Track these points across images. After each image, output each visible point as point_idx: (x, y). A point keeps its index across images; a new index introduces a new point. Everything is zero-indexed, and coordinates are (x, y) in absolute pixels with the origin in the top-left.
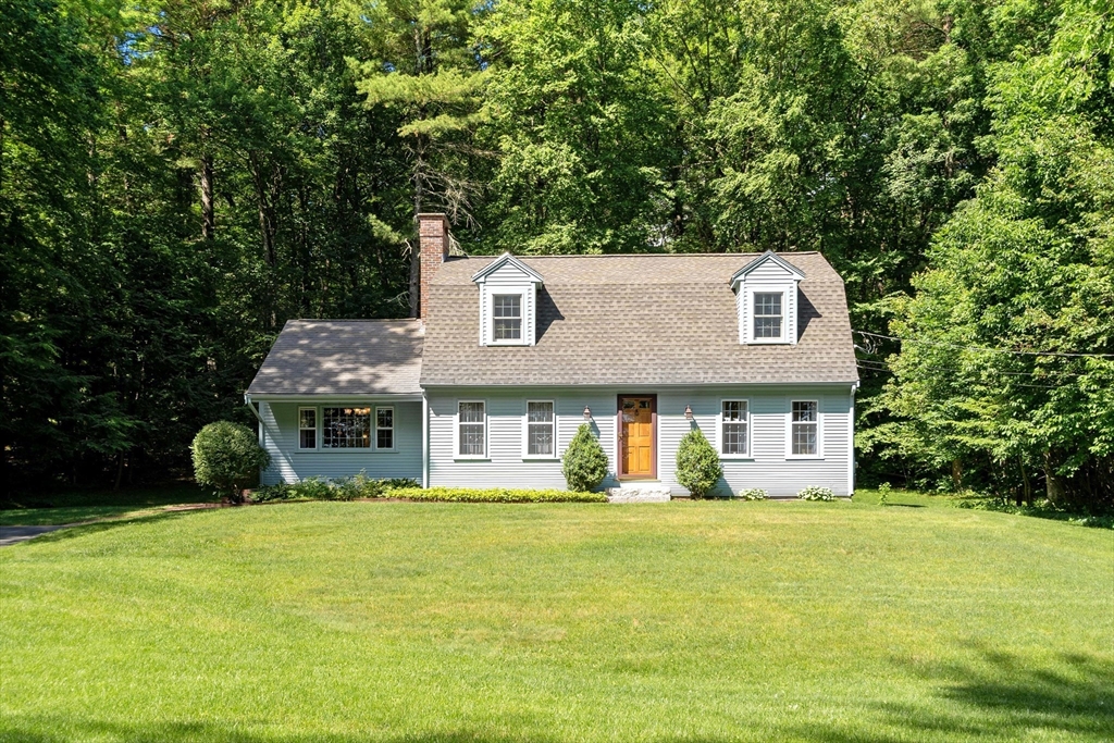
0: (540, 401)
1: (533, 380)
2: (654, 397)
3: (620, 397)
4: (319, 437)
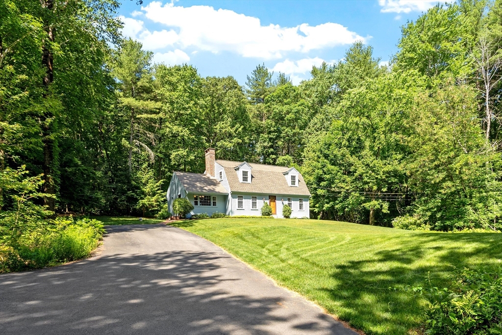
0: (254, 196)
1: (254, 191)
2: (275, 197)
3: (269, 196)
4: (199, 203)
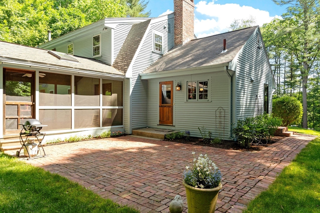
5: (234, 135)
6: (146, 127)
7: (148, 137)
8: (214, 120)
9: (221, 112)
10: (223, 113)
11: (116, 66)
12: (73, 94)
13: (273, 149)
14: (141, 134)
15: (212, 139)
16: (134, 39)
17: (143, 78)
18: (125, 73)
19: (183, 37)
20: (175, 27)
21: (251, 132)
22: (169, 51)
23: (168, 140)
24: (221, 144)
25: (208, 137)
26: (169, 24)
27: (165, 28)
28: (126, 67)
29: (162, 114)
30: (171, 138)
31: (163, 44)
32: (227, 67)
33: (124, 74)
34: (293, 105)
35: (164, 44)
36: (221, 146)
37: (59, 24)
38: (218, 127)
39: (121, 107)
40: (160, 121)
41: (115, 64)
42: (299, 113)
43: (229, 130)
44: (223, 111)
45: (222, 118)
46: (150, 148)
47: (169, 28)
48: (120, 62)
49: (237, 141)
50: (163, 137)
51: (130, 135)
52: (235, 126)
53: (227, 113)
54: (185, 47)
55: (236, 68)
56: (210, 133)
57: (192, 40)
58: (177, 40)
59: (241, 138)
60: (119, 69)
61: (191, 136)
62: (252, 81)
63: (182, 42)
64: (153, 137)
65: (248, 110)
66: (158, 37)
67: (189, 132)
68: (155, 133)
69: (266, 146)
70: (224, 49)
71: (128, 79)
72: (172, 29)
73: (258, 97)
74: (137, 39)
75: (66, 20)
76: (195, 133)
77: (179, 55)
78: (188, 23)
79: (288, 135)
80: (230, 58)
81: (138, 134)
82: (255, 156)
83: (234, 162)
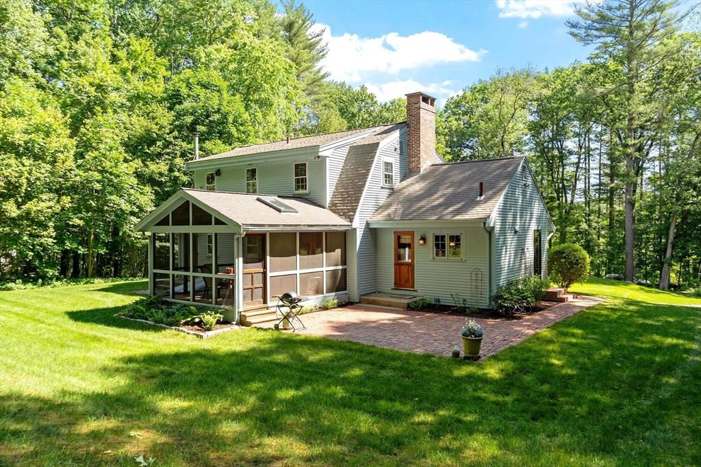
5: (493, 303)
6: (375, 292)
7: (384, 306)
8: (469, 284)
9: (477, 274)
10: (480, 276)
11: (334, 208)
12: (298, 255)
13: (536, 317)
14: (374, 302)
15: (468, 308)
16: (356, 170)
17: (372, 226)
18: (351, 221)
19: (421, 160)
20: (408, 145)
21: (512, 300)
22: (401, 181)
23: (413, 309)
24: (478, 313)
25: (462, 305)
26: (401, 143)
27: (396, 149)
28: (352, 213)
29: (398, 275)
30: (417, 307)
31: (394, 174)
32: (485, 223)
33: (350, 224)
34: (575, 257)
35: (396, 173)
36: (478, 315)
37: (187, 104)
38: (473, 292)
39: (345, 267)
40: (395, 284)
41: (332, 206)
42: (585, 267)
43: (488, 296)
44: (480, 273)
45: (479, 281)
46: (401, 319)
47: (401, 149)
48: (340, 204)
49: (497, 310)
50: (406, 306)
51: (357, 303)
52: (494, 293)
53: (484, 276)
54: (424, 178)
55: (494, 223)
56: (464, 300)
57: (432, 165)
58: (413, 165)
59: (501, 306)
60: (340, 215)
61: (441, 303)
62: (516, 232)
63: (419, 168)
64: (391, 306)
65: (512, 270)
66: (388, 166)
67: (439, 299)
68: (394, 300)
69: (530, 315)
70: (481, 195)
71: (355, 229)
72: (405, 148)
73: (526, 250)
74: (361, 171)
75: (198, 95)
76: (447, 300)
77: (419, 193)
78: (428, 139)
79: (562, 300)
80: (488, 211)
81: (369, 302)
82: (514, 325)
83: (491, 330)
